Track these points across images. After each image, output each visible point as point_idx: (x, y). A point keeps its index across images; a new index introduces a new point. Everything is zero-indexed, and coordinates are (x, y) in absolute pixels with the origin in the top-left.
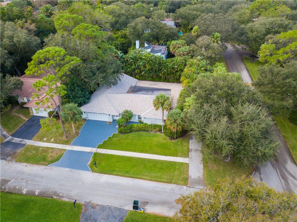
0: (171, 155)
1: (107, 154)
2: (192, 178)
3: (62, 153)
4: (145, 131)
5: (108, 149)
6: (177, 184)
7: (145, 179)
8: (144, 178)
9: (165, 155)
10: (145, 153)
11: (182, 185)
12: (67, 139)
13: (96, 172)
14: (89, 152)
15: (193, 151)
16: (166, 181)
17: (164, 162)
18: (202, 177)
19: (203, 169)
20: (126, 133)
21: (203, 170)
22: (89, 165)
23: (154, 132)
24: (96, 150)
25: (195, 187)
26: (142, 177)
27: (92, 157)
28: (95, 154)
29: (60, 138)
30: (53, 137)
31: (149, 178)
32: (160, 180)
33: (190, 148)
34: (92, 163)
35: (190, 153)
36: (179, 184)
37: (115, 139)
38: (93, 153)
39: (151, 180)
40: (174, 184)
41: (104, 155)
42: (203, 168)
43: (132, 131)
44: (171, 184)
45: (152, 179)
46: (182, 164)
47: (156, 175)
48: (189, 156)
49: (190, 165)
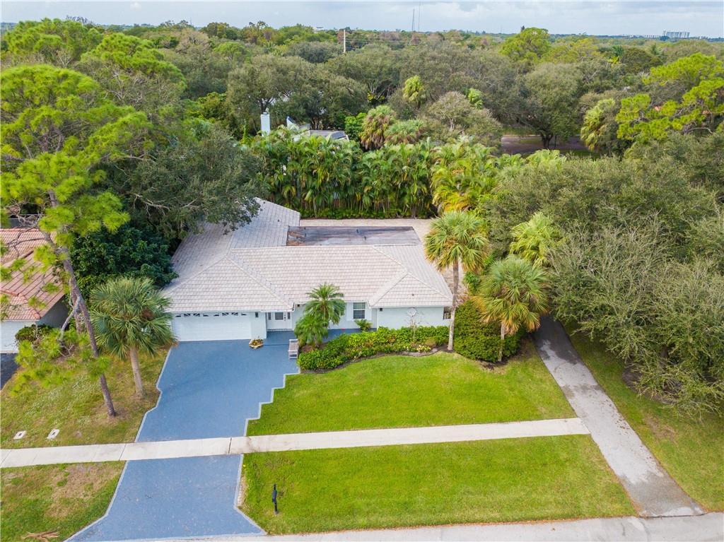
0: (518, 418)
1: (297, 452)
2: (633, 482)
3: (112, 478)
4: (391, 352)
5: (289, 433)
6: (603, 516)
7: (482, 522)
8: (477, 517)
9: (501, 421)
10: (428, 425)
11: (622, 517)
12: (116, 422)
13: (284, 532)
14: (222, 456)
15: (575, 392)
16: (559, 512)
17: (511, 443)
18: (661, 475)
19: (644, 443)
20: (334, 368)
21: (644, 448)
22: (240, 508)
23: (421, 351)
24: (248, 444)
25: (666, 514)
26: (470, 513)
27: (243, 473)
28: (248, 457)
29: (87, 420)
30: (56, 422)
31: (496, 515)
32: (537, 513)
33: (561, 384)
34: (250, 496)
35: (570, 401)
36: (609, 516)
37: (302, 392)
38: (236, 456)
39: (506, 521)
40: (593, 516)
41: (283, 457)
42: (640, 441)
43: (348, 360)
44: (586, 521)
45: (509, 515)
46: (569, 441)
47: (512, 496)
48: (573, 410)
49: (596, 439)
